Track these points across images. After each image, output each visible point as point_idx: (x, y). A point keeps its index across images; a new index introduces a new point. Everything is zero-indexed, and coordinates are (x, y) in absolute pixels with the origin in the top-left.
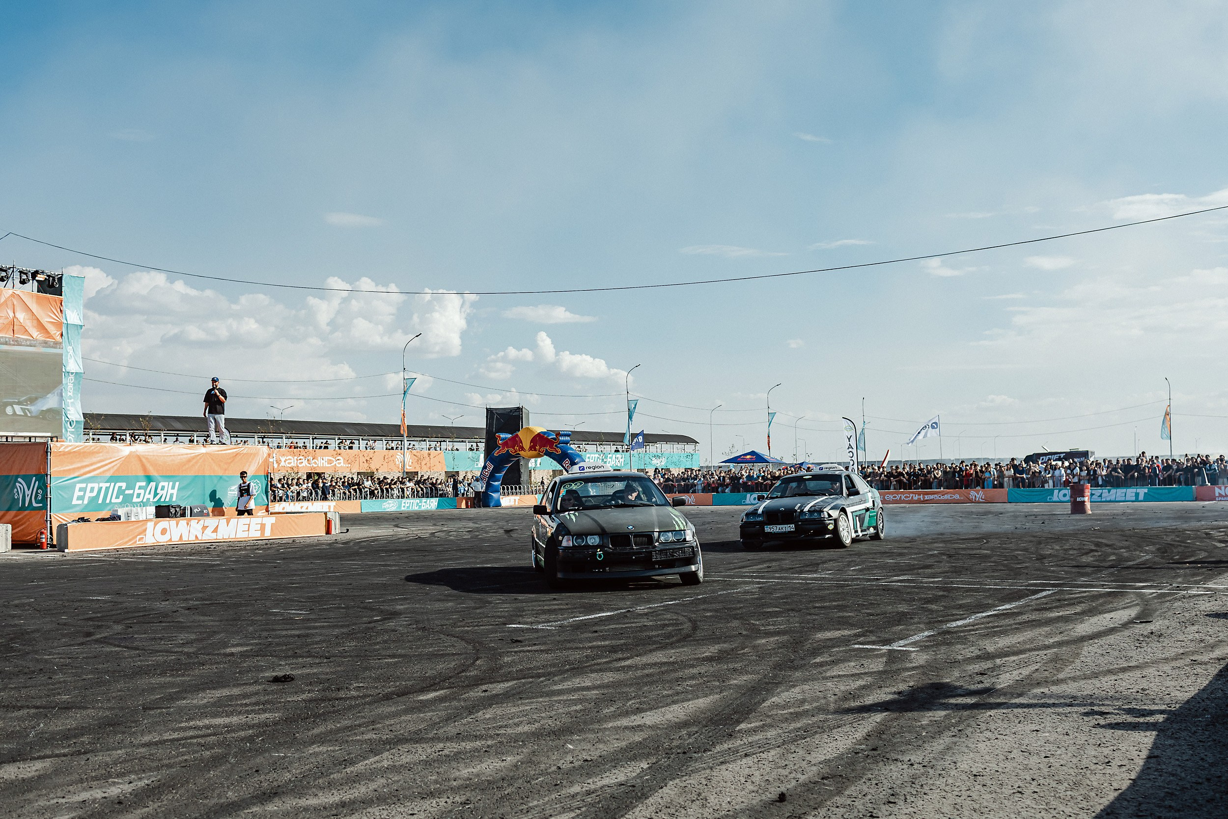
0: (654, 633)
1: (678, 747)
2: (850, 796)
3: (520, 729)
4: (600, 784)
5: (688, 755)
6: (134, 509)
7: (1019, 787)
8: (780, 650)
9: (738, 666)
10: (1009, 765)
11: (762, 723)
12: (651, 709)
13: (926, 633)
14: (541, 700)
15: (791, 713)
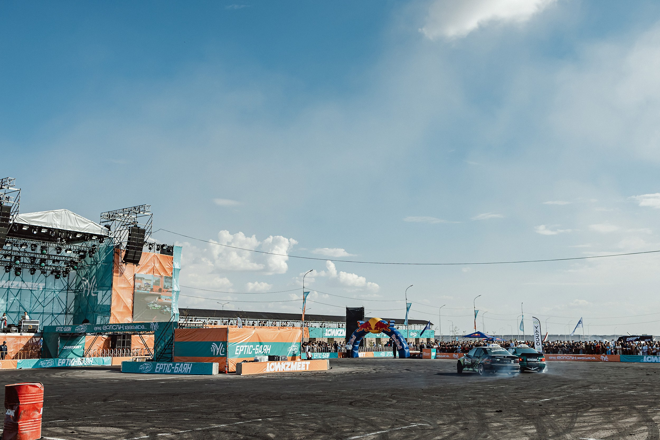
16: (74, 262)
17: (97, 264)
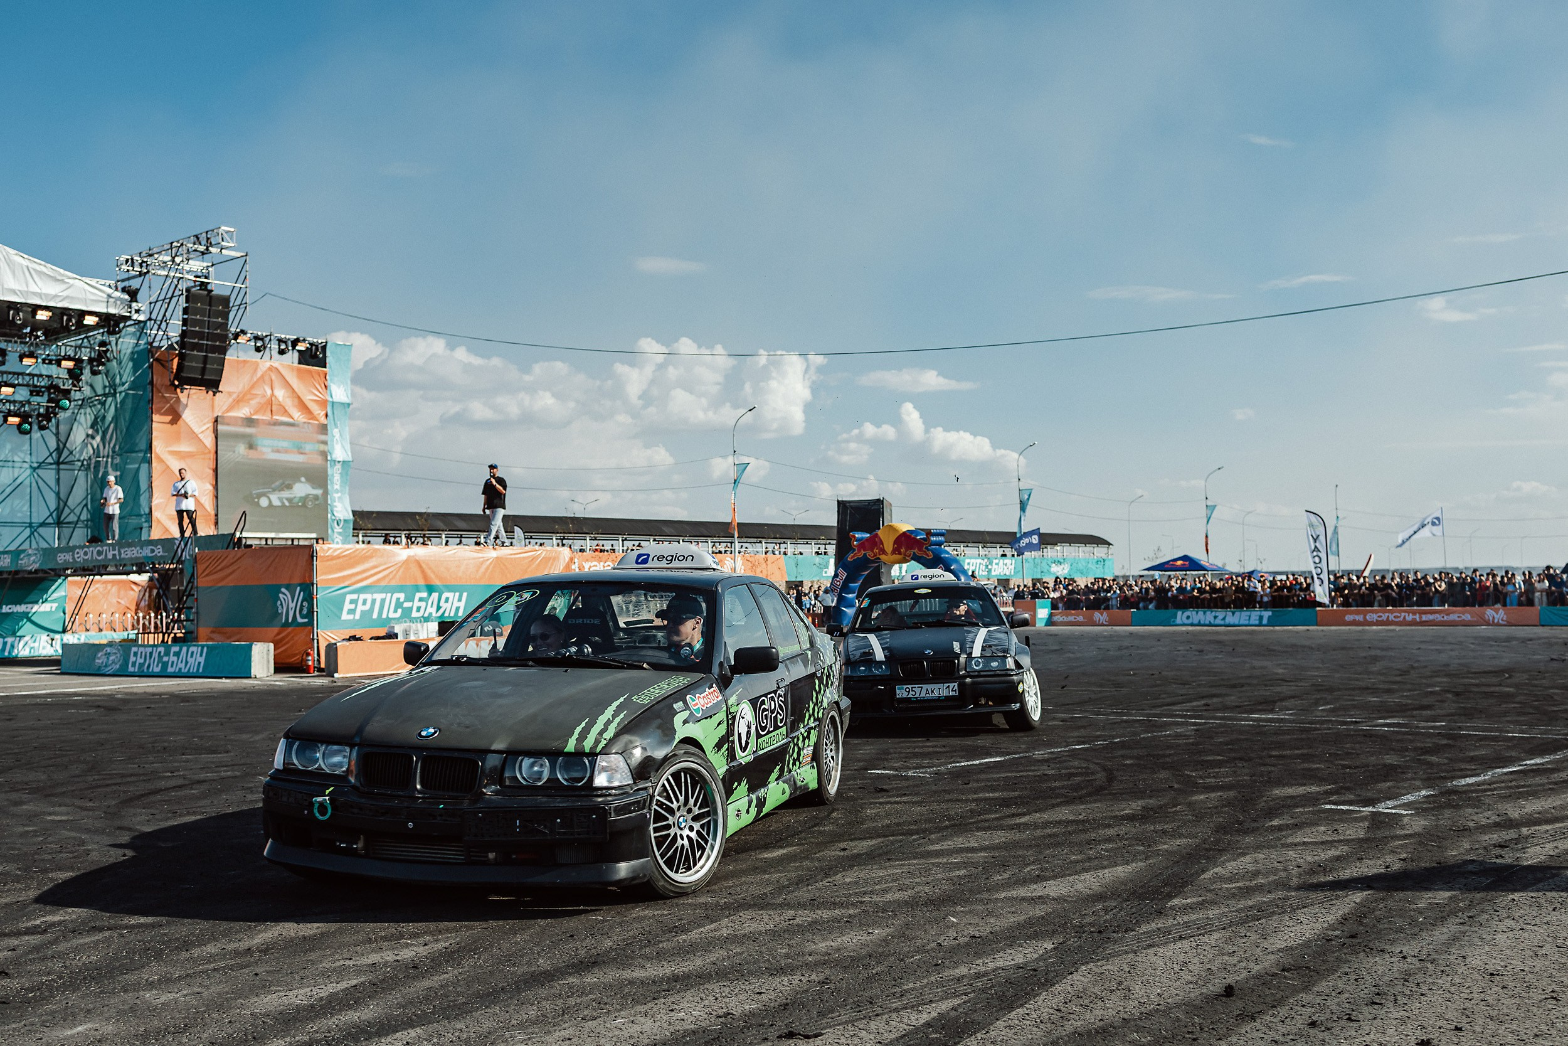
0: (1057, 784)
1: (1092, 924)
2: (1319, 993)
3: (889, 897)
4: (991, 966)
5: (1104, 935)
6: (413, 626)
7: (1553, 991)
8: (1224, 809)
9: (1168, 827)
10: (1539, 964)
11: (1200, 899)
12: (1055, 877)
13: (1423, 793)
14: (914, 862)
15: (1240, 888)
16: (57, 388)
17: (115, 393)
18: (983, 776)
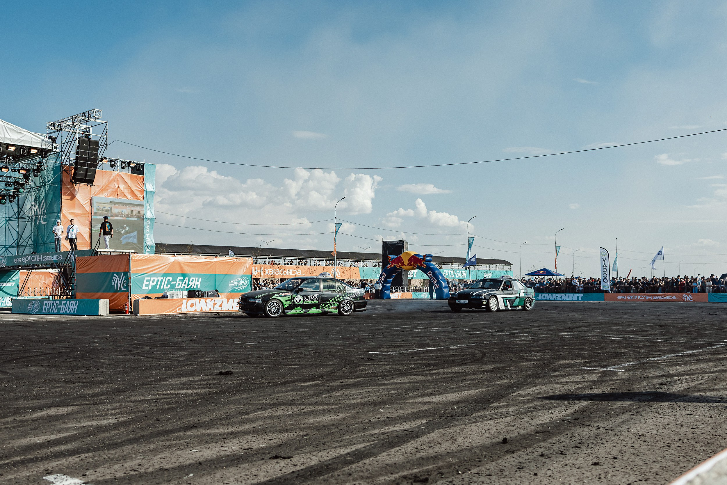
0: (457, 358)
1: (449, 413)
2: (550, 443)
3: (355, 401)
4: (391, 429)
5: (454, 417)
6: (176, 292)
7: (668, 443)
8: (533, 368)
9: (503, 375)
10: (665, 432)
11: (507, 403)
12: (439, 394)
13: (632, 363)
14: (374, 387)
15: (528, 399)
16: (18, 183)
17: (45, 185)
18: (421, 355)
